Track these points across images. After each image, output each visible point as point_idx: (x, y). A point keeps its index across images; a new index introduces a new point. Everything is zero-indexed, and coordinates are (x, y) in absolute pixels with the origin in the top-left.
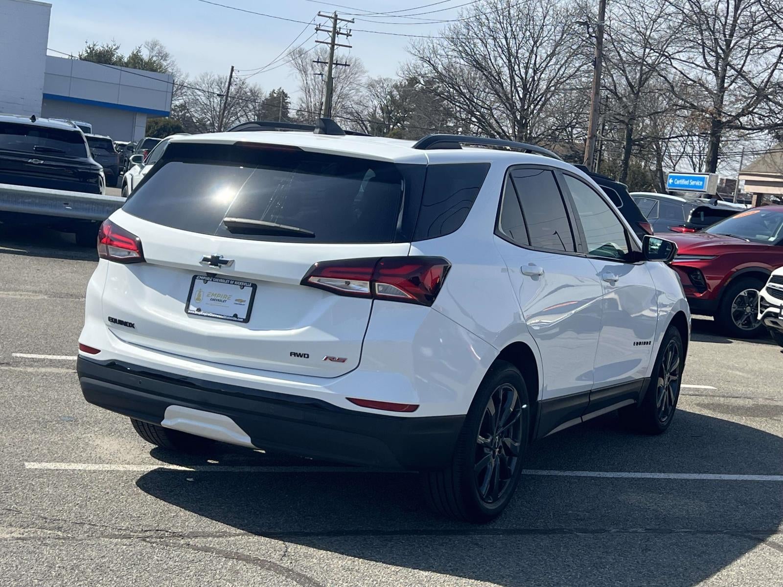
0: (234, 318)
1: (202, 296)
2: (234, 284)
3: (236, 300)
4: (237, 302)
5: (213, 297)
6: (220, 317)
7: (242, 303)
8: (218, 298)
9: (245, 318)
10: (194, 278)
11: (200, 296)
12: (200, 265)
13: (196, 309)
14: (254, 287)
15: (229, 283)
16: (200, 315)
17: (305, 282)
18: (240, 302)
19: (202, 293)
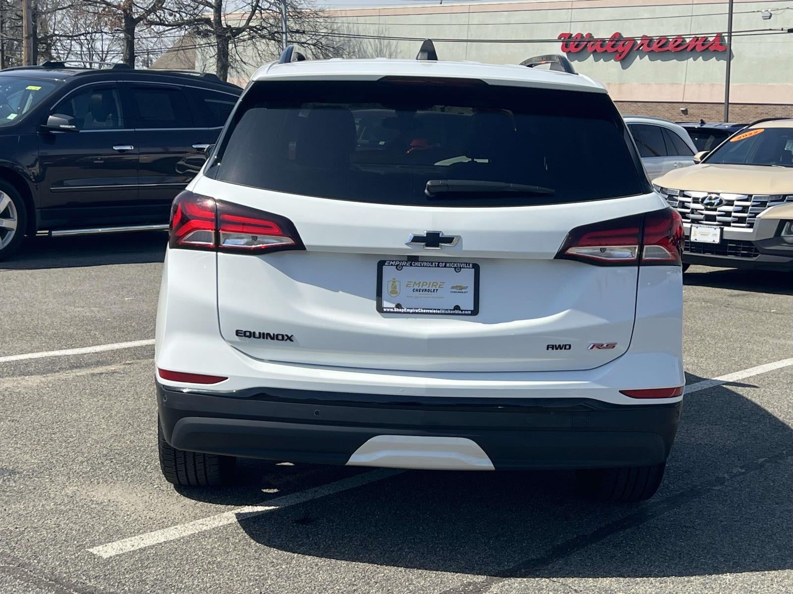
0: (456, 312)
1: (398, 287)
2: (445, 266)
3: (453, 288)
4: (455, 290)
5: (416, 287)
6: (437, 311)
7: (463, 290)
8: (424, 288)
9: (472, 309)
10: (381, 264)
11: (395, 287)
12: (406, 247)
13: (394, 306)
14: (476, 267)
15: (438, 266)
16: (404, 313)
17: (562, 255)
18: (460, 289)
19: (397, 283)
